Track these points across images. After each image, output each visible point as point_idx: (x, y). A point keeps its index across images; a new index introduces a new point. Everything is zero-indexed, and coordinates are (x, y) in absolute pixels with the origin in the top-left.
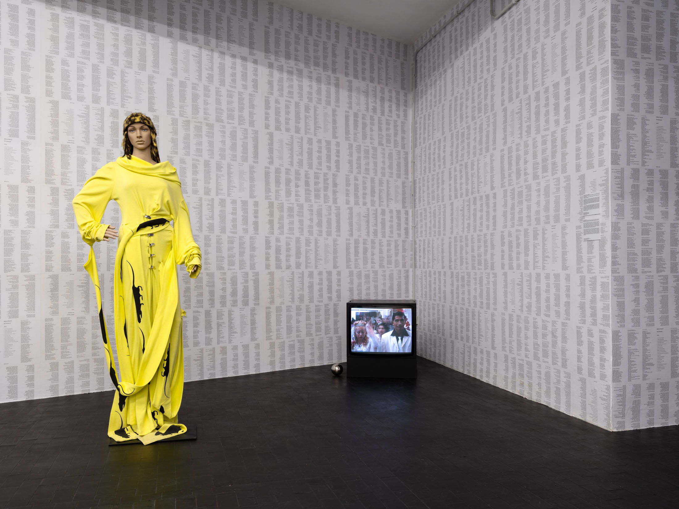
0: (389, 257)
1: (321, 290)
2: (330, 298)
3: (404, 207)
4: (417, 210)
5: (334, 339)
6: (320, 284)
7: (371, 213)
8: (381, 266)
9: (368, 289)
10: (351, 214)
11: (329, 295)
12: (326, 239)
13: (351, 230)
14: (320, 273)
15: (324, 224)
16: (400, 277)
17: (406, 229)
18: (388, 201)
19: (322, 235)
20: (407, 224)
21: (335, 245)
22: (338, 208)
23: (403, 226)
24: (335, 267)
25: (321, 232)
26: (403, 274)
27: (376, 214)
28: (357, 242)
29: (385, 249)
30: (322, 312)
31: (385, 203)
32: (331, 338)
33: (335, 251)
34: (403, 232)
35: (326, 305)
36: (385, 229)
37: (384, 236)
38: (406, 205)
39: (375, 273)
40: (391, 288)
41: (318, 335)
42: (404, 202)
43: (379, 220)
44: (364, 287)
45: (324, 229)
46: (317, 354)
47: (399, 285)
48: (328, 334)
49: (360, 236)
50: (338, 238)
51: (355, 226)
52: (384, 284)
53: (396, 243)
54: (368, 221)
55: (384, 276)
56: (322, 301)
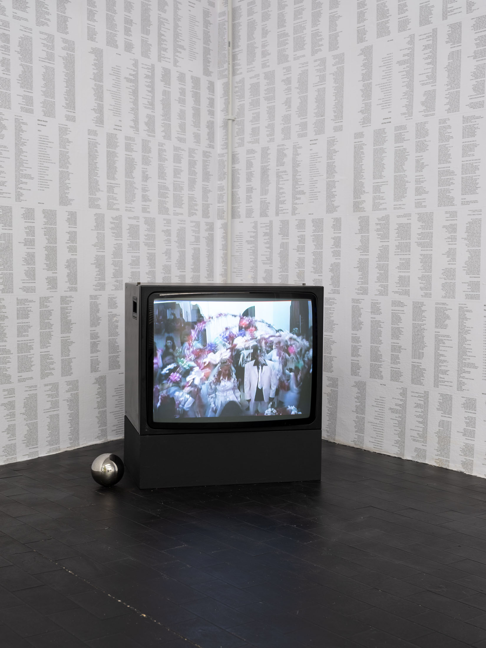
0: (178, 187)
1: (30, 259)
2: (52, 283)
3: (207, 72)
5: (63, 388)
6: (29, 243)
7: (142, 72)
8: (163, 209)
9: (136, 262)
10: (99, 66)
11: (50, 274)
12: (42, 123)
13: (100, 110)
14: (29, 214)
15: (38, 82)
16: (197, 240)
17: (211, 125)
18: (175, 51)
19: (31, 111)
20: (212, 113)
21: (64, 142)
22: (70, 46)
23: (205, 117)
24: (64, 201)
25: (29, 101)
26: (203, 234)
27: (151, 77)
28: (111, 140)
29: (170, 166)
30: (34, 319)
31: (170, 54)
32: (55, 387)
33: (64, 160)
34: (204, 131)
35: (44, 301)
36: (169, 119)
37: (167, 136)
38: (211, 69)
39: (150, 223)
40: (181, 265)
41: (24, 380)
42: (206, 61)
43: (159, 96)
44: (127, 258)
45: (38, 97)
46: (22, 430)
47: (196, 258)
48: (48, 375)
49: (118, 128)
50: (70, 124)
51: (108, 100)
52: (168, 253)
53: (190, 156)
54: (135, 93)
55: (168, 233)
56: (32, 290)
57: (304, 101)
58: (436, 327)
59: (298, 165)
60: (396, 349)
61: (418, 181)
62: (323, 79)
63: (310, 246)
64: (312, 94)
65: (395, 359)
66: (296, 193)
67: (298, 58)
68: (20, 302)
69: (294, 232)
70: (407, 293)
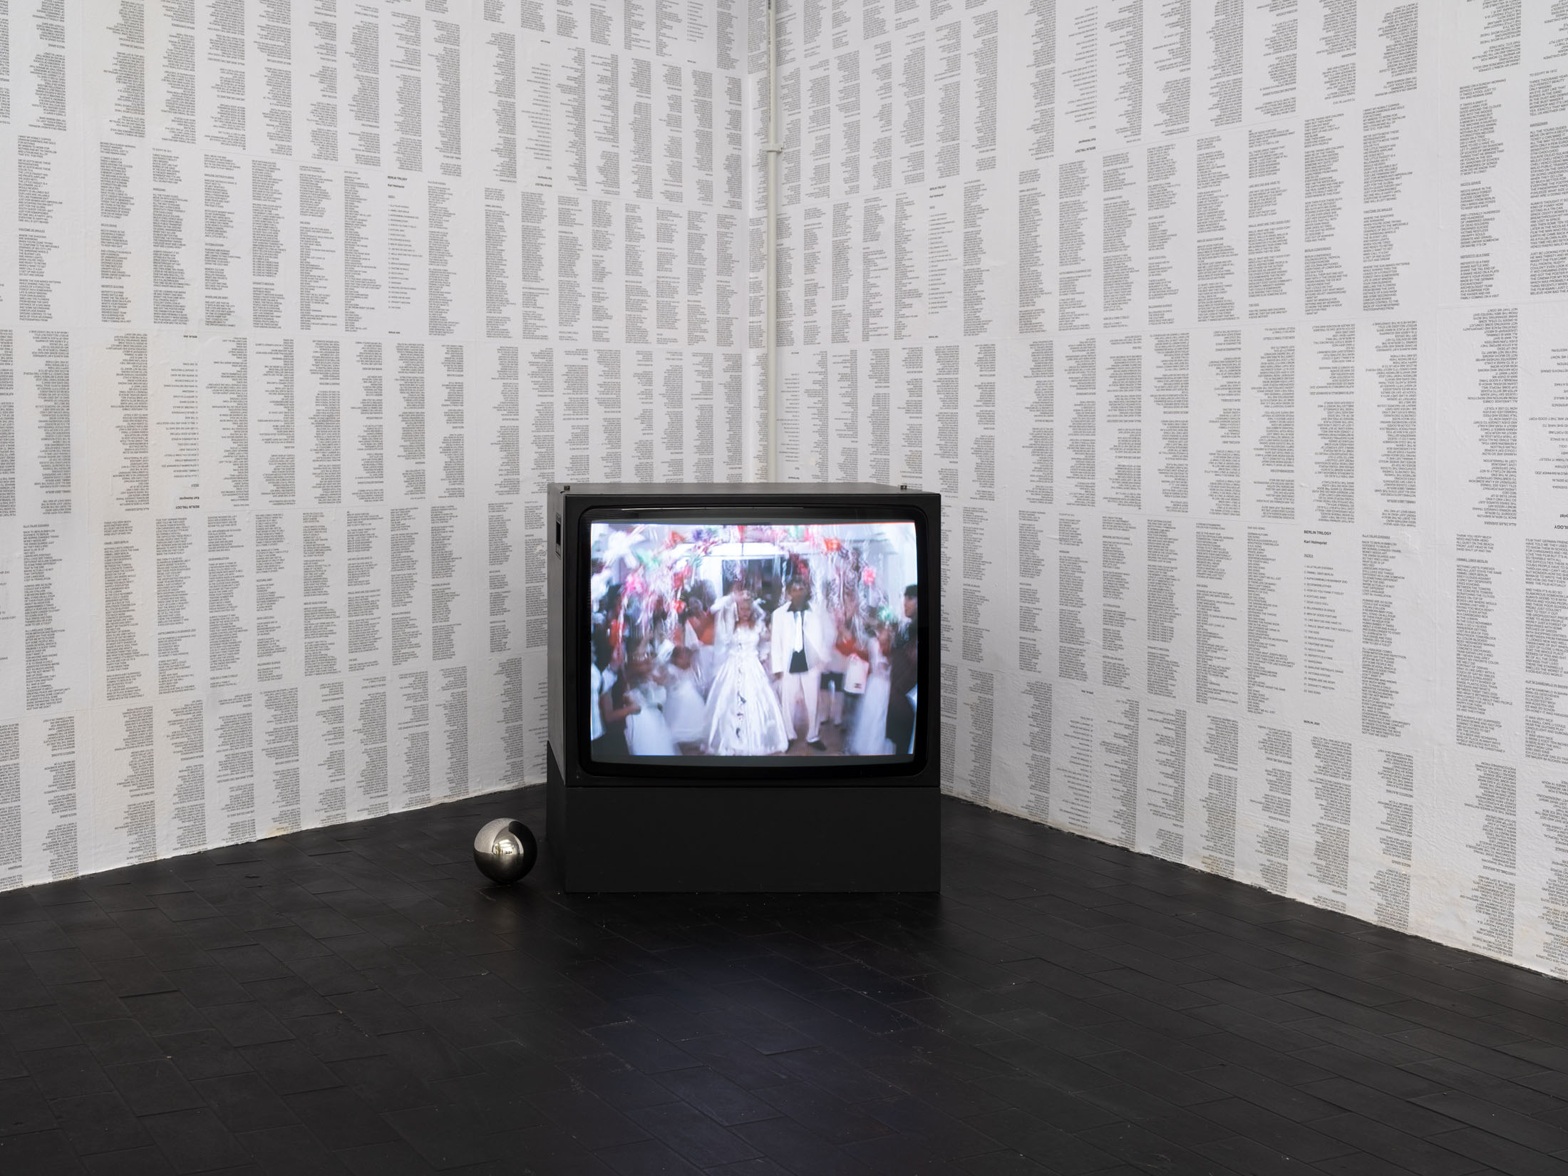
0: (666, 289)
1: (373, 438)
2: (416, 482)
3: (725, 61)
4: (796, 75)
5: (436, 682)
6: (372, 407)
7: (593, 72)
8: (635, 333)
9: (580, 437)
10: (507, 66)
11: (411, 465)
12: (395, 182)
13: (508, 149)
14: (371, 354)
15: (389, 105)
16: (707, 389)
17: (734, 164)
18: (660, 25)
19: (375, 162)
20: (736, 140)
21: (438, 215)
22: (450, 34)
23: (721, 149)
24: (439, 325)
25: (371, 142)
26: (720, 376)
27: (611, 80)
28: (532, 206)
29: (649, 249)
30: (381, 551)
31: (648, 32)
32: (421, 679)
33: (439, 248)
34: (719, 177)
35: (399, 516)
36: (648, 158)
37: (645, 191)
38: (733, 54)
39: (610, 360)
40: (674, 437)
41: (362, 666)
42: (724, 40)
43: (626, 115)
44: (562, 430)
45: (388, 133)
46: (356, 762)
47: (705, 425)
48: (406, 657)
49: (544, 181)
50: (450, 181)
51: (525, 131)
52: (646, 417)
53: (692, 225)
54: (579, 113)
55: (646, 378)
56: (378, 496)
57: (917, 110)
58: (1200, 575)
59: (907, 239)
60: (1114, 618)
61: (1154, 269)
62: (954, 65)
63: (932, 402)
64: (933, 96)
65: (1111, 640)
66: (904, 296)
67: (905, 25)
68: (353, 519)
69: (899, 374)
70: (1135, 501)
